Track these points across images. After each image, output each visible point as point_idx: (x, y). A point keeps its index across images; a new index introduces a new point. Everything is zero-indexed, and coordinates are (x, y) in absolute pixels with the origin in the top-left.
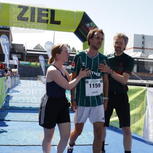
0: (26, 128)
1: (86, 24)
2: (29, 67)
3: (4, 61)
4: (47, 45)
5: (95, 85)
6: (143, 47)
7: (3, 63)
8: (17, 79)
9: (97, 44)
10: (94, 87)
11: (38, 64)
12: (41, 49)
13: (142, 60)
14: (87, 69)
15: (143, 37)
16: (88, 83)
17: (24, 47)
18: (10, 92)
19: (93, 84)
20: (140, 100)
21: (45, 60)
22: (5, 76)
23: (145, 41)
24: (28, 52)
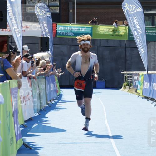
11: (123, 30)
21: (145, 15)
22: (11, 79)
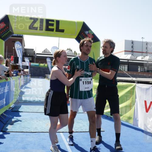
0: (36, 118)
1: (85, 32)
2: (38, 68)
3: (18, 63)
4: (53, 49)
5: (87, 82)
6: (132, 51)
7: (17, 64)
8: (29, 77)
9: (87, 50)
10: (86, 84)
12: (48, 53)
13: (132, 61)
14: (81, 70)
15: (132, 42)
16: (81, 81)
17: (34, 51)
18: (23, 88)
19: (86, 82)
20: (131, 94)
23: (134, 46)
24: (37, 55)
